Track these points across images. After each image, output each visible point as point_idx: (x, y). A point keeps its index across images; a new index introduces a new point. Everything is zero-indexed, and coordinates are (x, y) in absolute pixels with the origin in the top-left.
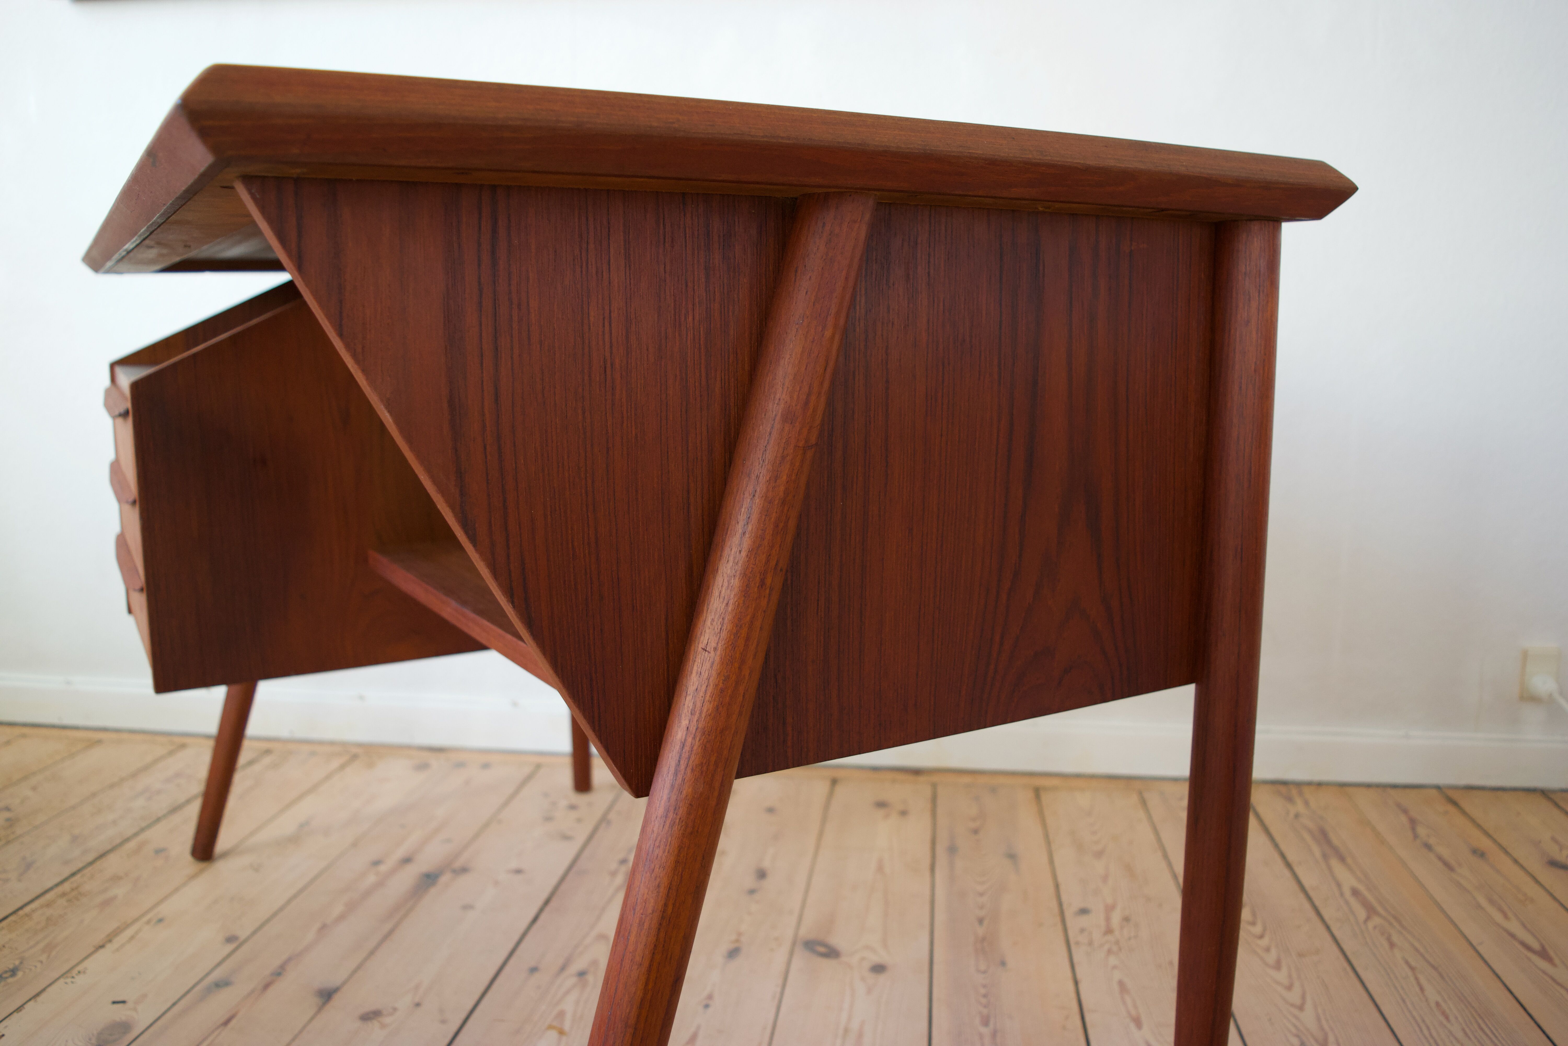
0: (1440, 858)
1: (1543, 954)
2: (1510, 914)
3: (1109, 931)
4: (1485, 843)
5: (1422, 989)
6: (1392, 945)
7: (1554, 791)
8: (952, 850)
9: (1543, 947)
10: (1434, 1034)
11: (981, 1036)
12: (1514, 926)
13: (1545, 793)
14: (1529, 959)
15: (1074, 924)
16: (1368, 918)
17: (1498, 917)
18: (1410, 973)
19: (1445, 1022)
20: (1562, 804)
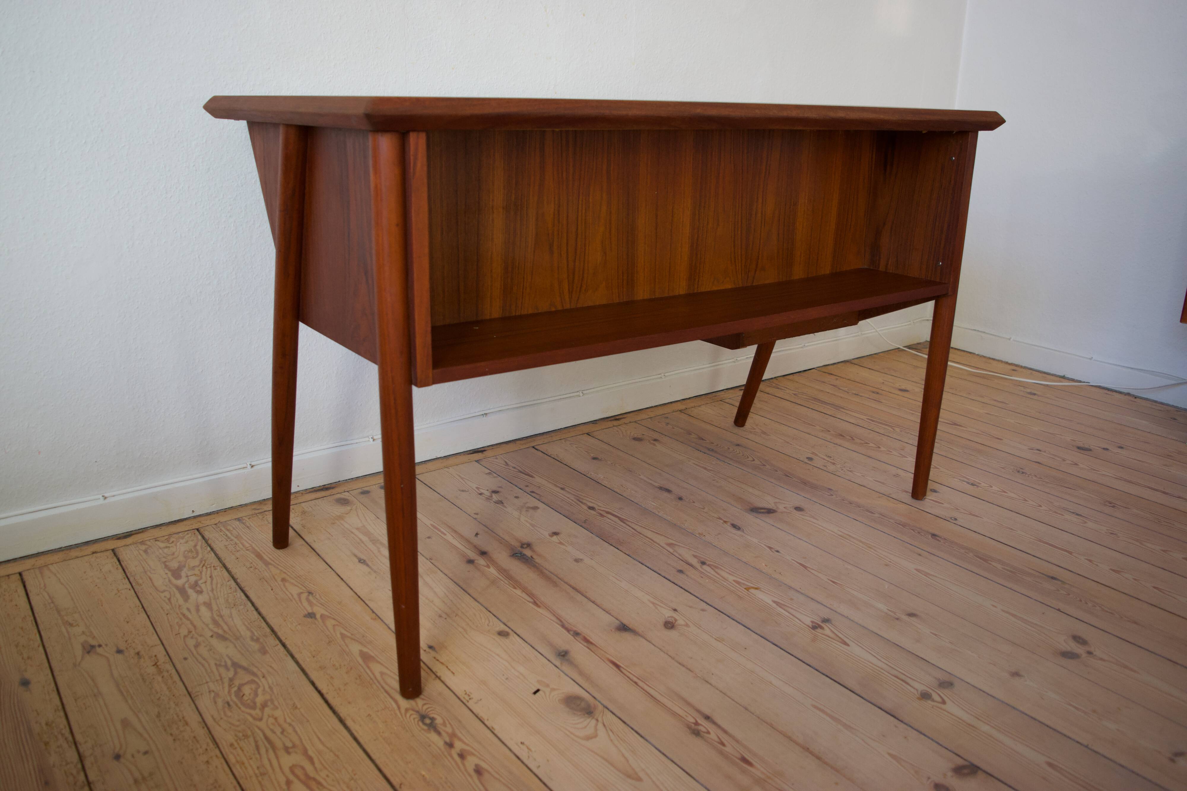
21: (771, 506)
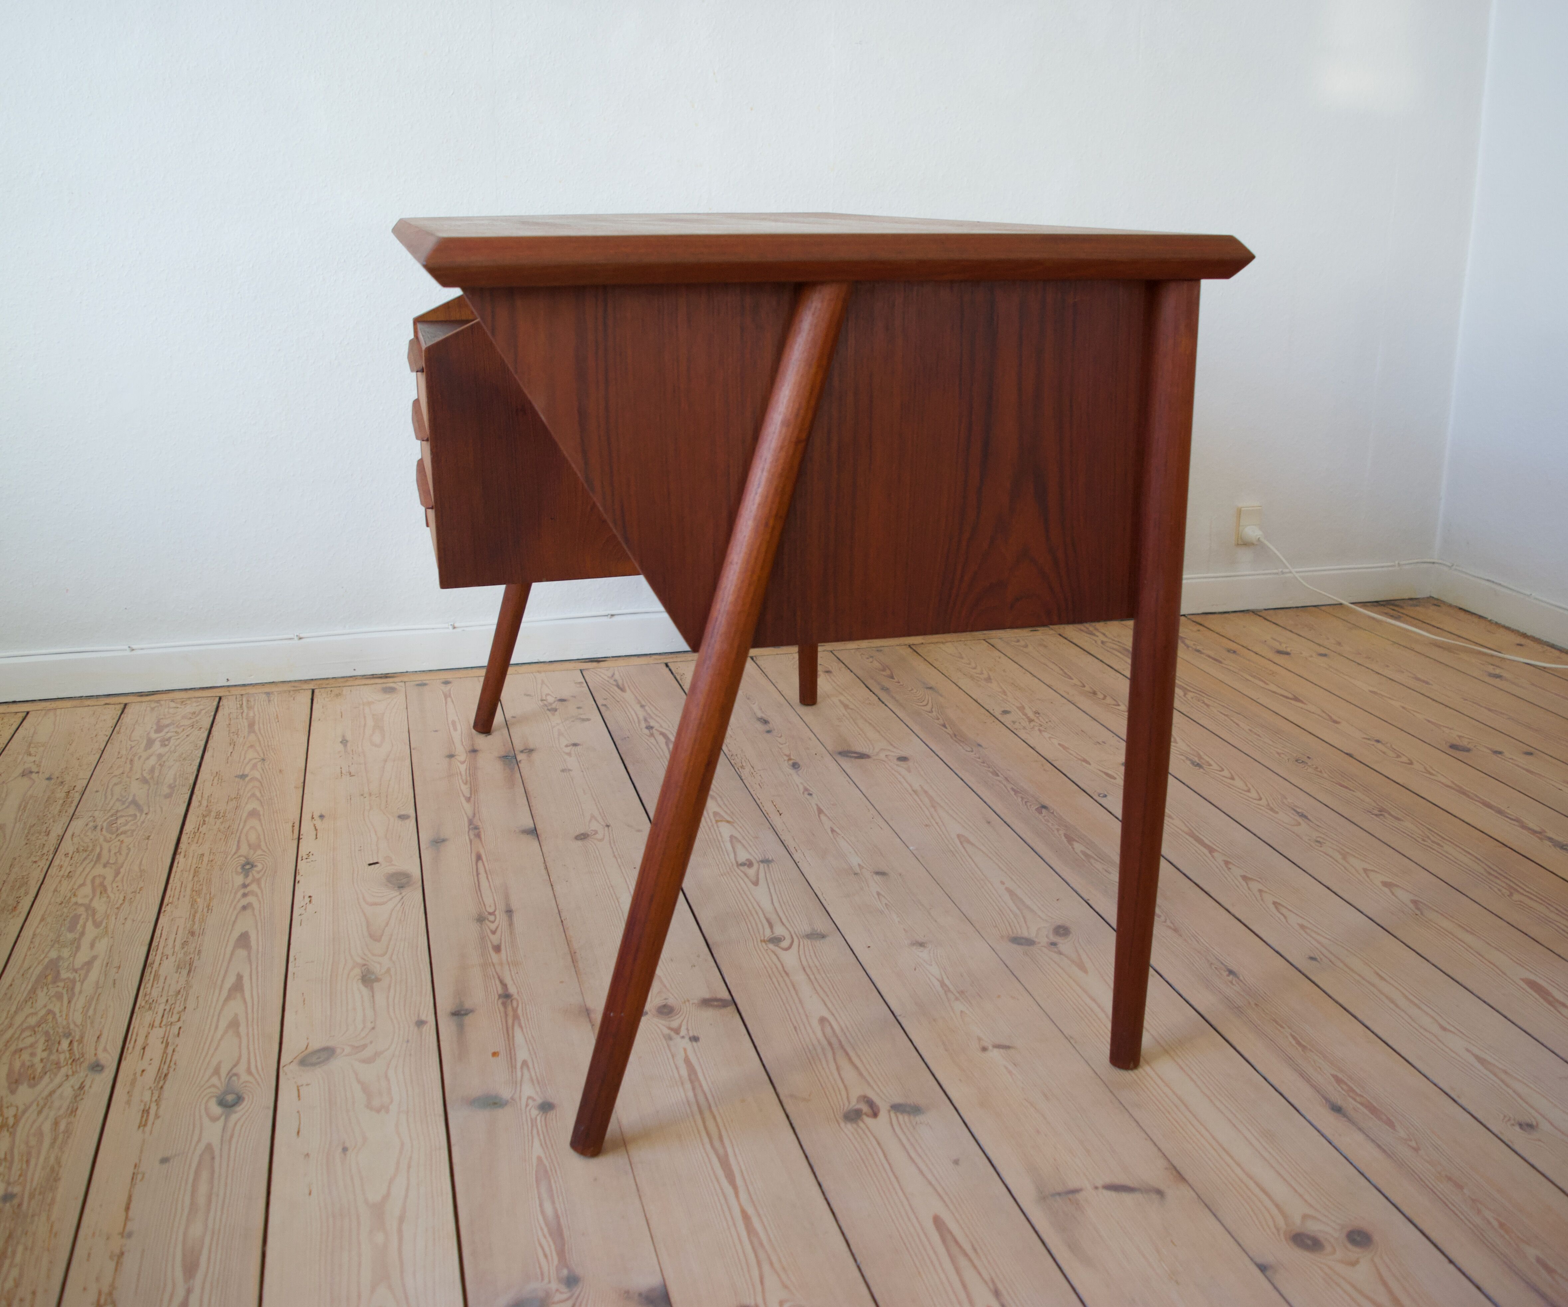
0: (1209, 657)
1: (1296, 699)
2: (1267, 682)
3: (1031, 721)
4: (1234, 646)
5: (1237, 724)
6: (1208, 706)
7: (1260, 611)
8: (885, 689)
9: (1295, 696)
10: (1256, 744)
11: (1000, 781)
12: (1273, 687)
13: (1254, 612)
14: (1289, 703)
15: (1006, 719)
16: (1185, 695)
17: (1262, 684)
18: (1226, 718)
19: (1259, 738)
20: (1268, 618)
21: (865, 750)
